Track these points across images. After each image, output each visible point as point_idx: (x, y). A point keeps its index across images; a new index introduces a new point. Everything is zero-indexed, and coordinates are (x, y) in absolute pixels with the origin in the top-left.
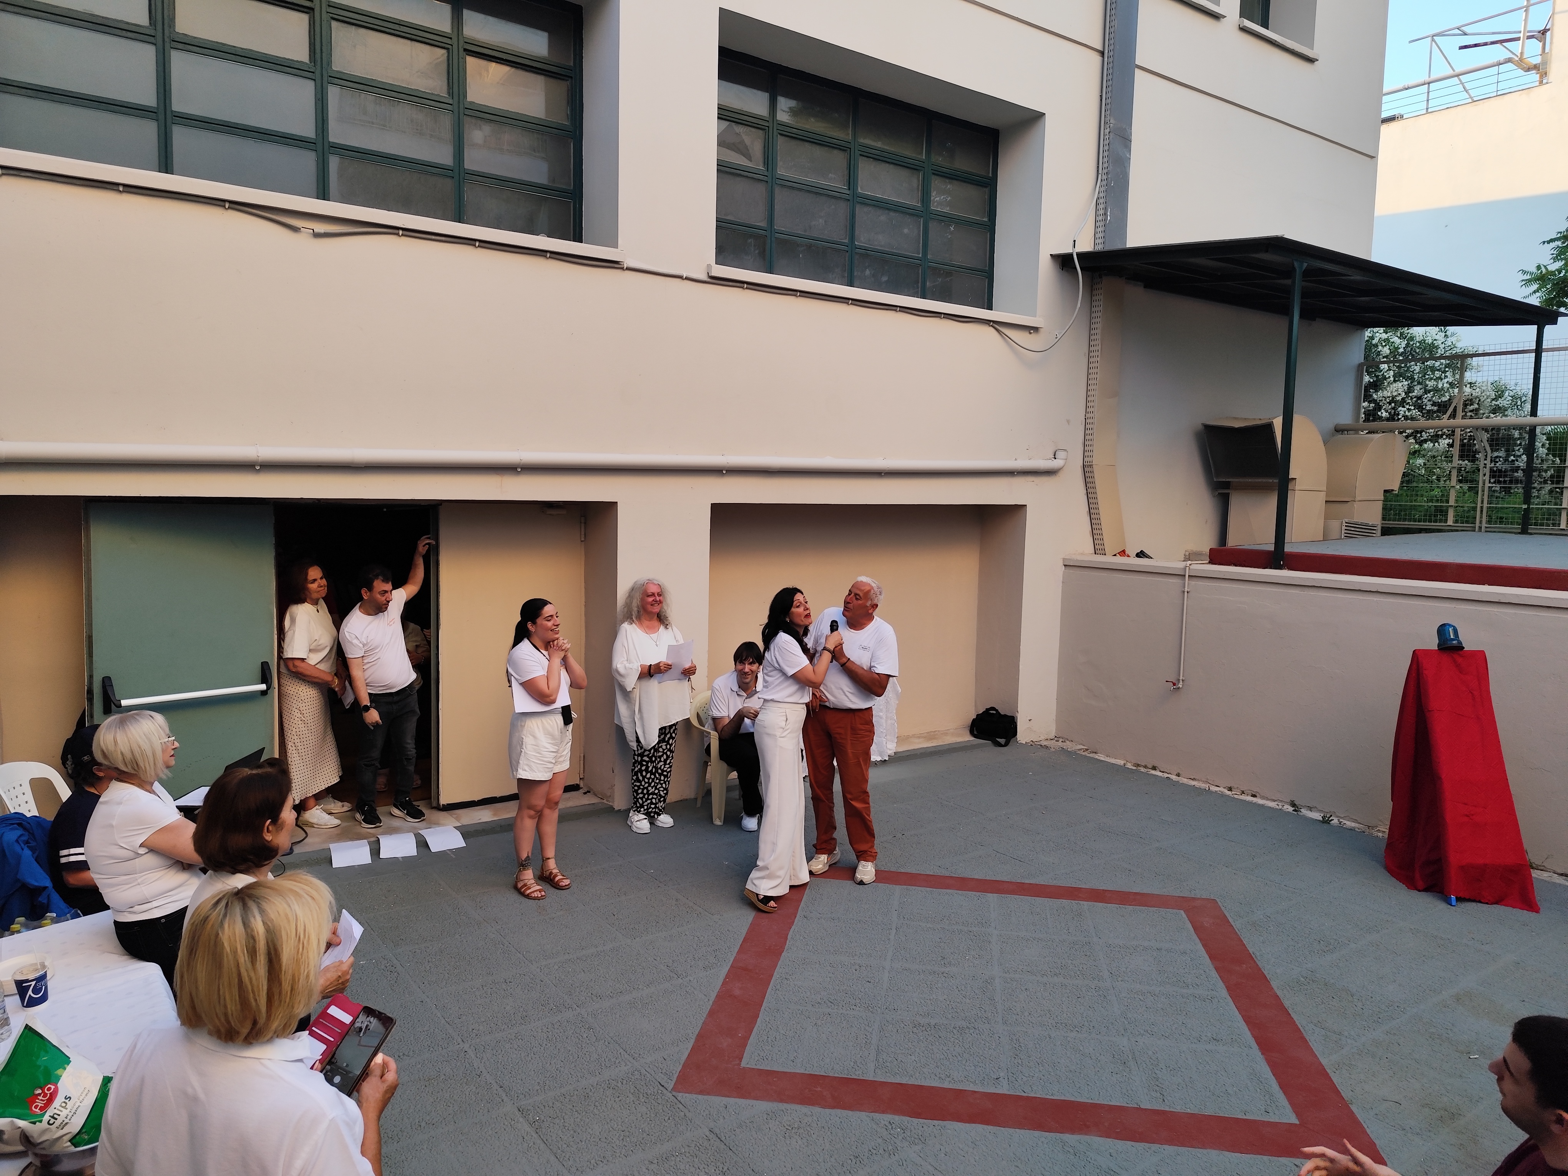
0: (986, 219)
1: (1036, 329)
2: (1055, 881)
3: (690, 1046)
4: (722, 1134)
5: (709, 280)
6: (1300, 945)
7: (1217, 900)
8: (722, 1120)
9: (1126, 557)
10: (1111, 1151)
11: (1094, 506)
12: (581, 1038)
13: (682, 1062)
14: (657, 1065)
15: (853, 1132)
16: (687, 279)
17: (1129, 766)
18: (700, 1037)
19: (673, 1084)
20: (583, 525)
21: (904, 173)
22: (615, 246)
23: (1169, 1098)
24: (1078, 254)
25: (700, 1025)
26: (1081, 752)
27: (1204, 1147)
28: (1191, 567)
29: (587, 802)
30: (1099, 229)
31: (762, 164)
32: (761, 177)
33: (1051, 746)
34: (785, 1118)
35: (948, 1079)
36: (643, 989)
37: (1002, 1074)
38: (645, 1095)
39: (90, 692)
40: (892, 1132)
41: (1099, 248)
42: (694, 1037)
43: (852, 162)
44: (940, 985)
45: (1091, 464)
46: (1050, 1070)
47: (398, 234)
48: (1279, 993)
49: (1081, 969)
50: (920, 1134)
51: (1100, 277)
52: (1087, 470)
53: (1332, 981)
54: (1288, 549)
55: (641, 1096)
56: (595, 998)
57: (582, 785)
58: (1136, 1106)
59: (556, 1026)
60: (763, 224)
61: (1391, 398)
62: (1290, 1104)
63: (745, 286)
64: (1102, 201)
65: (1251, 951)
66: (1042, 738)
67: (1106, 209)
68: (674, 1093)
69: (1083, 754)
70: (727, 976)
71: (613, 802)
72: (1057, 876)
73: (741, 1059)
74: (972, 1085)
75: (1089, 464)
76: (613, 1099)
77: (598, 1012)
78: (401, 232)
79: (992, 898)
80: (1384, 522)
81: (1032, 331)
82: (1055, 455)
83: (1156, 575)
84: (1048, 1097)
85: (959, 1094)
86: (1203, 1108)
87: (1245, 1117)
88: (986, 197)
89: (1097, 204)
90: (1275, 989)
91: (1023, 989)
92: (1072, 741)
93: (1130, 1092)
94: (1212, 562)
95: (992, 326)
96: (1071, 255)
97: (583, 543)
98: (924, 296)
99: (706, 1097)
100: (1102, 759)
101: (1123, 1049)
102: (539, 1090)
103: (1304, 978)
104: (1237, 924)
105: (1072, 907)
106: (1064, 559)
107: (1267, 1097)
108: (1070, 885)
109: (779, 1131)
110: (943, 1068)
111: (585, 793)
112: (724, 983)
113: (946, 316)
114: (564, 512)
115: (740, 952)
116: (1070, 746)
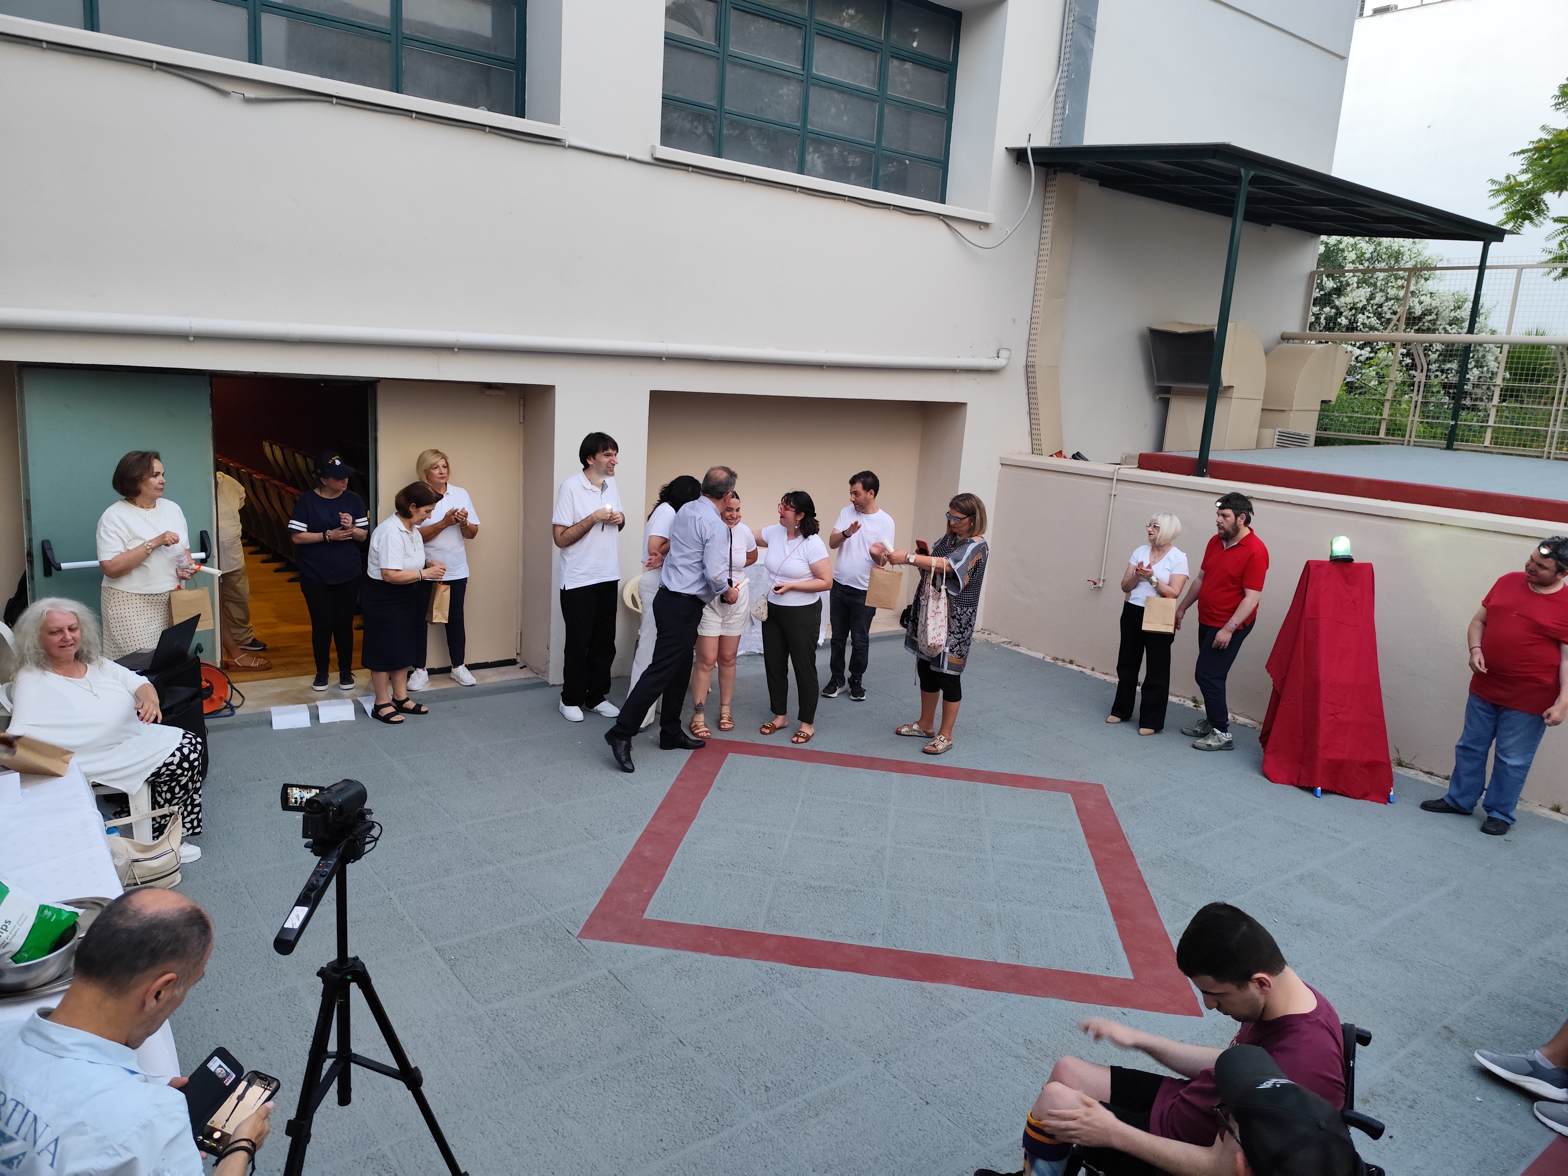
0: (944, 107)
1: (986, 225)
2: (956, 764)
3: (598, 899)
4: (619, 975)
5: (653, 161)
6: (1170, 828)
7: (1104, 785)
8: (620, 963)
9: (1063, 459)
10: (964, 997)
11: (1035, 406)
12: (498, 889)
13: (590, 913)
14: (566, 915)
15: (737, 975)
16: (631, 159)
17: (1048, 659)
18: (609, 891)
19: (579, 930)
20: (522, 407)
21: (860, 54)
22: (556, 122)
23: (1024, 955)
24: (1033, 150)
25: (610, 881)
26: (1005, 645)
27: (1046, 996)
28: (1120, 471)
29: (523, 676)
30: (1058, 123)
31: (713, 39)
32: (712, 53)
34: (678, 963)
35: (828, 934)
36: (560, 849)
37: (878, 931)
38: (553, 940)
39: (30, 554)
40: (772, 976)
41: (1056, 144)
42: (603, 892)
43: (807, 41)
44: (835, 853)
45: (1034, 364)
46: (922, 928)
47: (332, 102)
48: (1141, 869)
49: (966, 842)
50: (797, 978)
51: (1055, 173)
52: (1029, 370)
53: (1192, 860)
54: (1213, 456)
55: (549, 941)
56: (514, 855)
57: (518, 660)
58: (993, 961)
59: (476, 879)
60: (712, 103)
61: (1352, 305)
62: (1130, 963)
63: (691, 169)
64: (1061, 93)
65: (1124, 831)
67: (1065, 102)
68: (580, 939)
70: (640, 839)
71: (548, 677)
73: (644, 912)
74: (850, 939)
75: (1032, 364)
76: (523, 942)
77: (517, 867)
78: (335, 100)
79: (896, 777)
80: (1319, 432)
81: (982, 227)
82: (998, 354)
83: (1087, 478)
84: (916, 951)
85: (837, 946)
86: (1052, 964)
87: (1087, 973)
88: (945, 83)
89: (1056, 96)
90: (1139, 865)
91: (910, 858)
92: (998, 633)
93: (990, 949)
94: (1141, 466)
95: (942, 220)
96: (1026, 149)
97: (522, 425)
98: (876, 187)
99: (608, 943)
100: (1022, 651)
101: (991, 912)
102: (456, 934)
103: (1167, 856)
104: (1117, 807)
105: (968, 787)
106: (1001, 458)
107: (1110, 957)
108: (970, 768)
109: (671, 973)
110: (826, 924)
111: (521, 668)
112: (637, 845)
113: (895, 208)
114: (503, 393)
115: (654, 818)
116: (994, 639)
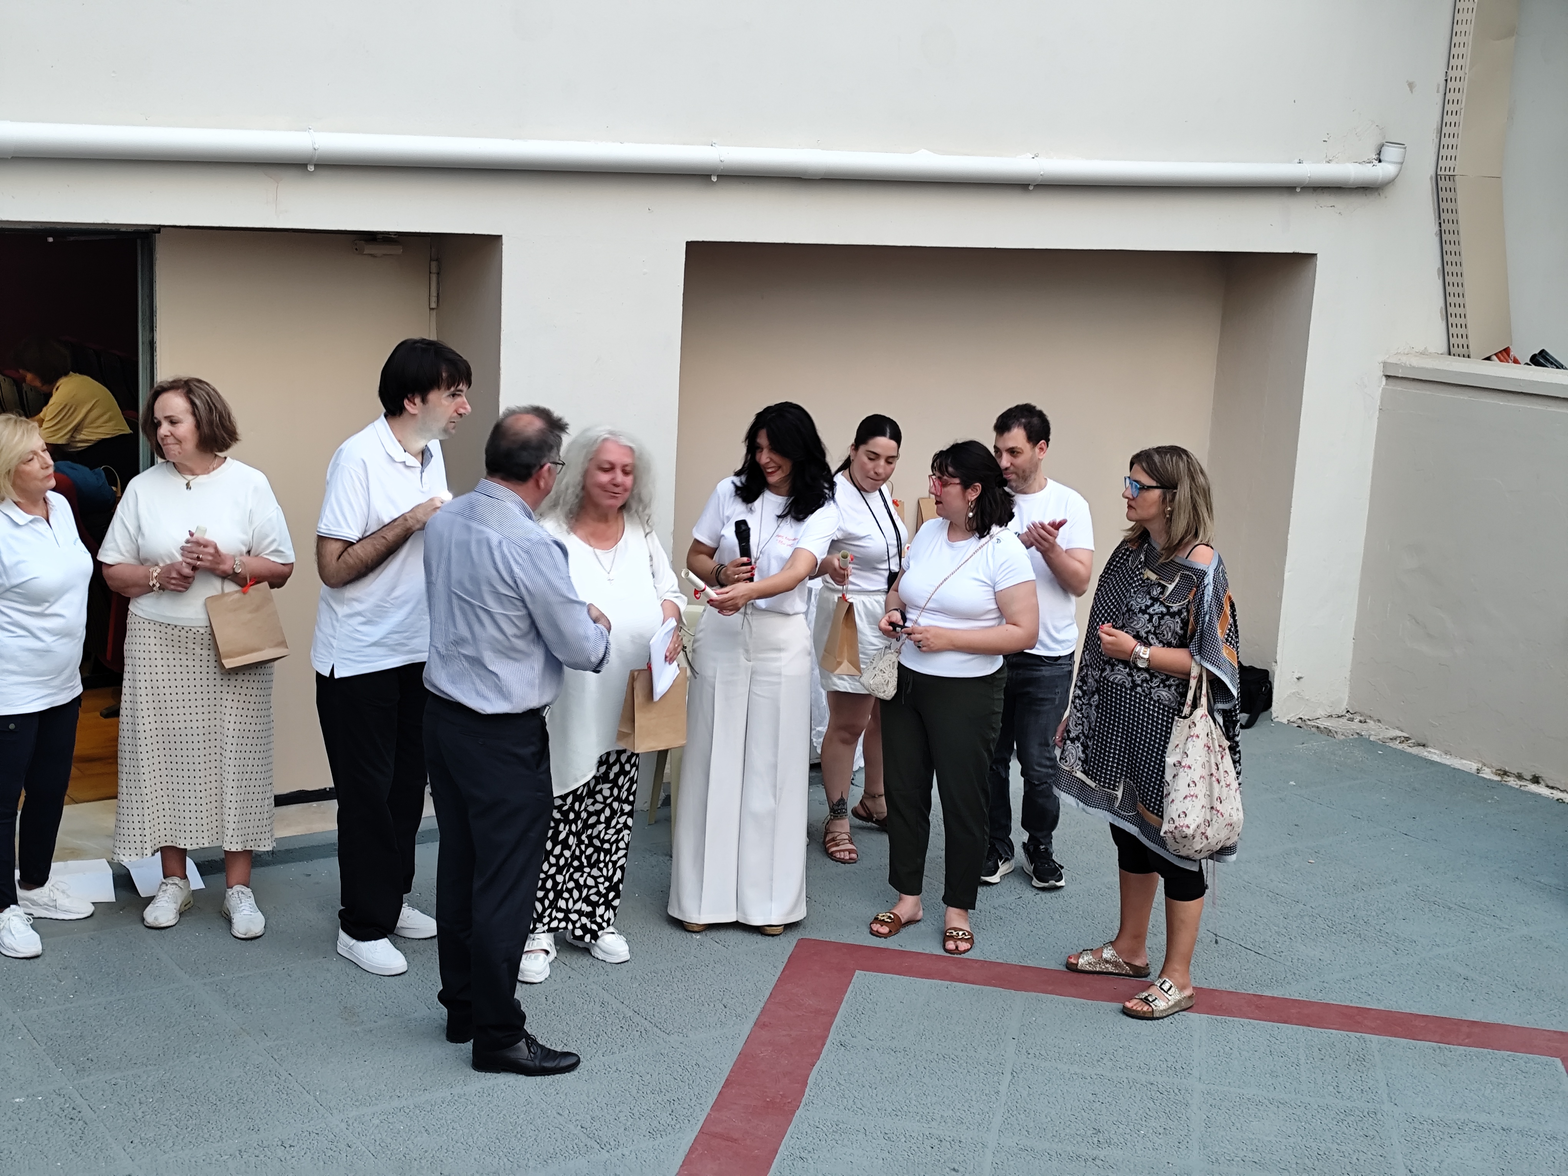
2: (1320, 994)
9: (1512, 364)
11: (1454, 259)
17: (1488, 774)
20: (434, 278)
26: (1396, 745)
33: (1339, 730)
45: (1451, 173)
52: (1442, 184)
66: (1320, 713)
69: (1400, 747)
72: (1325, 985)
75: (1447, 173)
79: (1198, 1021)
82: (1379, 154)
83: (1562, 403)
92: (1379, 721)
100: (1436, 758)
105: (1348, 1045)
106: (1385, 364)
108: (1348, 1003)
114: (398, 250)
115: (717, 1106)
116: (1374, 731)
